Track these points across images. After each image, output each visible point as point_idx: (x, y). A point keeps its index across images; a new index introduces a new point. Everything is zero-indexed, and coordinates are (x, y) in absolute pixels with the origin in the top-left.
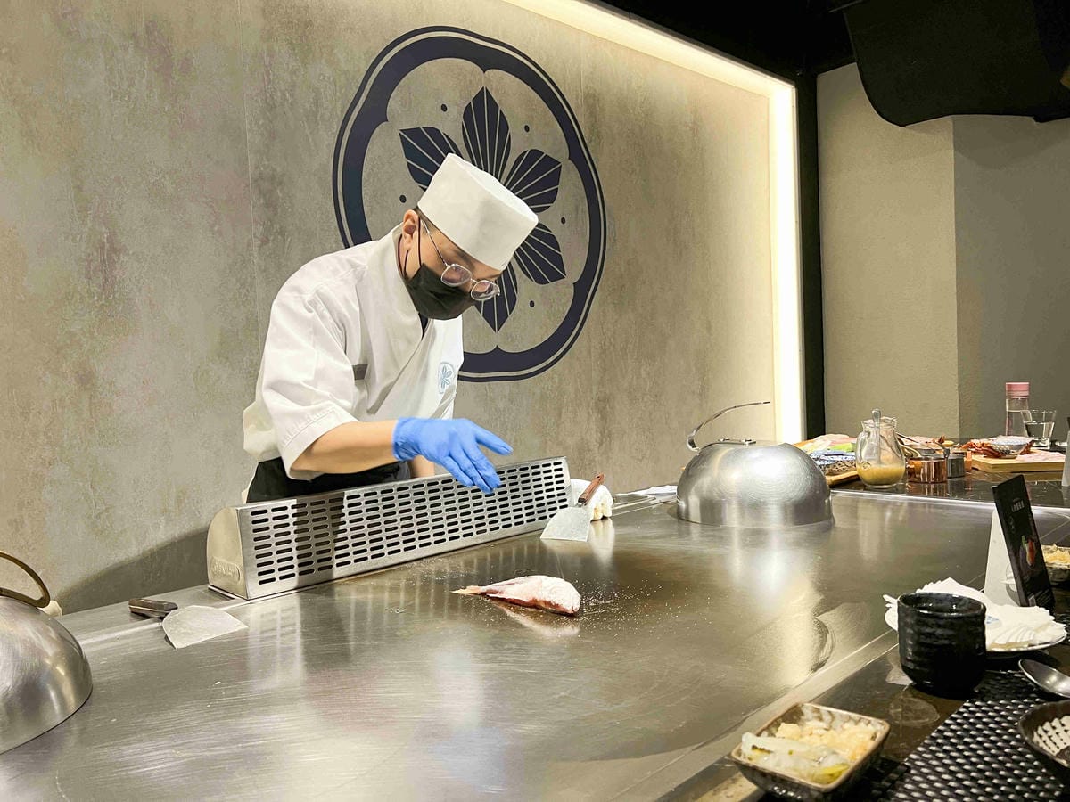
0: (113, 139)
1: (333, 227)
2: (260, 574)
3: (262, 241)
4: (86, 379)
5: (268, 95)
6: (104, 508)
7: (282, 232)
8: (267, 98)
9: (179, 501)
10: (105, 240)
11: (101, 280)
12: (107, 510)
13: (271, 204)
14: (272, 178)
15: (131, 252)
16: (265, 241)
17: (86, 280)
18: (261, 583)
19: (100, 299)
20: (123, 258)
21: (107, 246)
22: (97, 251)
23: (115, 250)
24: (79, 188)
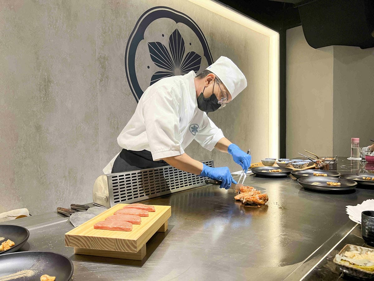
0: (50, 41)
1: (125, 77)
2: (115, 199)
3: (100, 80)
4: (38, 128)
5: (104, 28)
6: (43, 175)
7: (107, 77)
8: (103, 29)
9: (69, 173)
10: (46, 78)
11: (44, 92)
12: (44, 175)
13: (103, 67)
14: (104, 58)
15: (55, 82)
16: (101, 80)
17: (39, 92)
18: (115, 202)
19: (44, 99)
20: (52, 85)
21: (47, 80)
22: (43, 81)
23: (49, 81)
24: (38, 59)
